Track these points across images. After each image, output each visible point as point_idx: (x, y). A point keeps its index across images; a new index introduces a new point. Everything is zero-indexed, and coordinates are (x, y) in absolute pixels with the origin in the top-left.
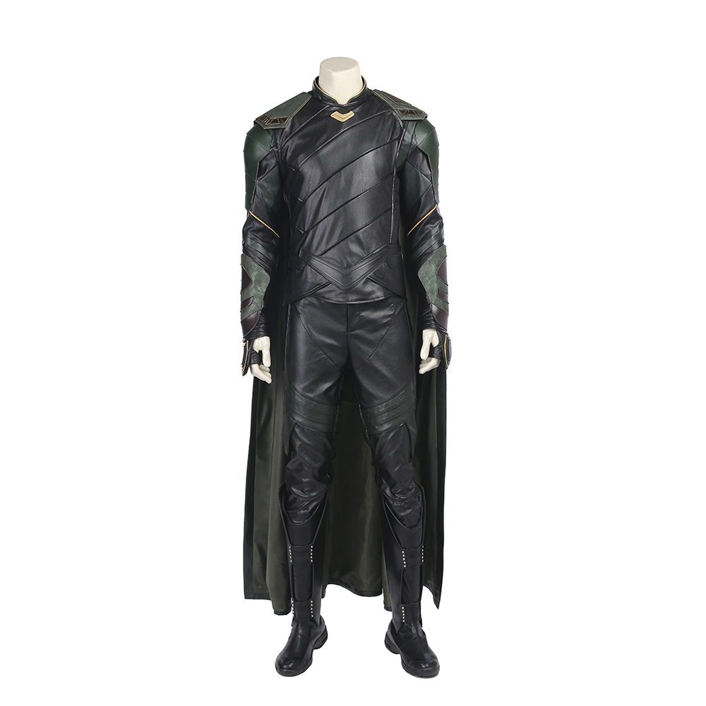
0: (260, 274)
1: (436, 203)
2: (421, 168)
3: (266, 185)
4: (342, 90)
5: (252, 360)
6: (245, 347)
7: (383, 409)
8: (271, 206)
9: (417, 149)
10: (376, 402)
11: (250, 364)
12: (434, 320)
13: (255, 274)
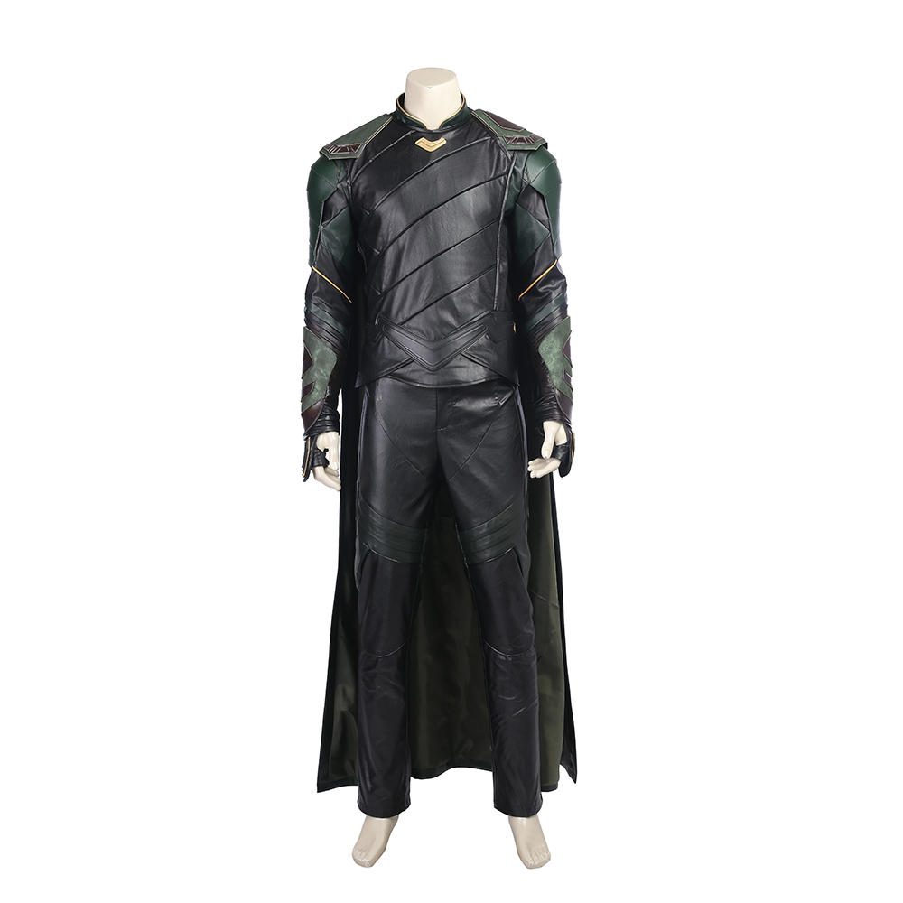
0: (323, 353)
1: (555, 258)
2: (535, 212)
3: (333, 232)
4: (433, 111)
5: (316, 461)
6: (306, 444)
7: (485, 530)
8: (340, 259)
9: (530, 189)
10: (475, 521)
11: (313, 466)
12: (559, 410)
13: (317, 352)
